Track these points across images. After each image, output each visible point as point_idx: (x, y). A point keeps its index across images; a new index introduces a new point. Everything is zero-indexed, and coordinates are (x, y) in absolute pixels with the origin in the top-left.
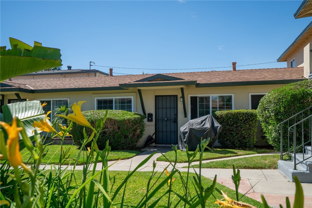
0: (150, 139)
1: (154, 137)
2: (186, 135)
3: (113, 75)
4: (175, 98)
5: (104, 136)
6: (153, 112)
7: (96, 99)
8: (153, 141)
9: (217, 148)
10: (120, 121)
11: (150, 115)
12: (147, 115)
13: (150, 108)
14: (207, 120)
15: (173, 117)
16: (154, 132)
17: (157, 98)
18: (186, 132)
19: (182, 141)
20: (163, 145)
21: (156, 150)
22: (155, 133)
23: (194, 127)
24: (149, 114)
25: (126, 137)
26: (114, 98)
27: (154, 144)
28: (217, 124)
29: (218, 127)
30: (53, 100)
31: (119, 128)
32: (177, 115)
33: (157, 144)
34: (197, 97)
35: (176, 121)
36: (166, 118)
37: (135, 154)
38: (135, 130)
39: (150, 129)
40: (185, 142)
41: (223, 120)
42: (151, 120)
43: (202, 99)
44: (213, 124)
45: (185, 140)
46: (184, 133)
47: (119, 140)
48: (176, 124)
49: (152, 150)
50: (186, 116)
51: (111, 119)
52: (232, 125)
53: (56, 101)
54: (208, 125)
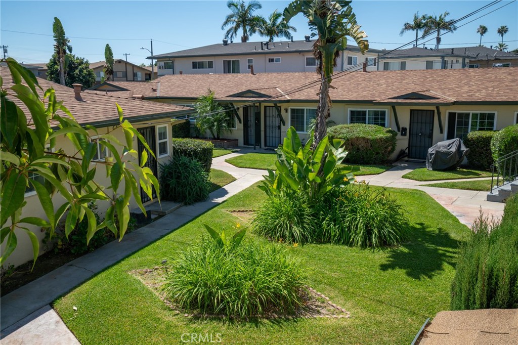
0: (402, 154)
1: (407, 151)
2: (433, 156)
3: (367, 71)
4: (432, 113)
5: (358, 152)
6: (407, 126)
7: (349, 109)
8: (405, 155)
9: (464, 168)
10: (373, 140)
11: (404, 129)
12: (401, 129)
13: (405, 122)
14: (455, 143)
15: (428, 132)
16: (407, 145)
17: (413, 111)
18: (433, 154)
19: (428, 161)
20: (416, 160)
21: (407, 165)
22: (409, 147)
23: (440, 150)
24: (402, 128)
25: (377, 153)
26: (367, 110)
27: (406, 158)
28: (463, 148)
29: (464, 151)
30: (306, 109)
31: (371, 146)
32: (432, 130)
33: (410, 158)
34: (455, 113)
35: (431, 136)
36: (421, 133)
37: (385, 170)
38: (386, 148)
39: (402, 143)
40: (431, 162)
41: (474, 143)
42: (405, 135)
43: (460, 115)
44: (459, 146)
45: (430, 161)
46: (431, 154)
47: (372, 156)
48: (431, 139)
49: (403, 165)
50: (442, 132)
51: (365, 138)
52: (482, 148)
53: (310, 109)
54: (453, 149)
